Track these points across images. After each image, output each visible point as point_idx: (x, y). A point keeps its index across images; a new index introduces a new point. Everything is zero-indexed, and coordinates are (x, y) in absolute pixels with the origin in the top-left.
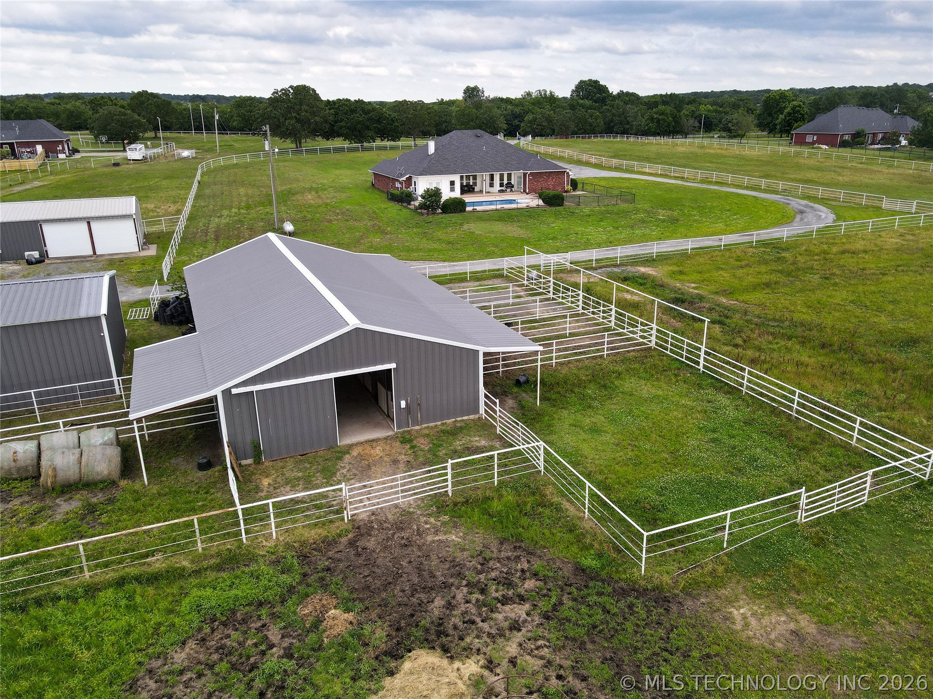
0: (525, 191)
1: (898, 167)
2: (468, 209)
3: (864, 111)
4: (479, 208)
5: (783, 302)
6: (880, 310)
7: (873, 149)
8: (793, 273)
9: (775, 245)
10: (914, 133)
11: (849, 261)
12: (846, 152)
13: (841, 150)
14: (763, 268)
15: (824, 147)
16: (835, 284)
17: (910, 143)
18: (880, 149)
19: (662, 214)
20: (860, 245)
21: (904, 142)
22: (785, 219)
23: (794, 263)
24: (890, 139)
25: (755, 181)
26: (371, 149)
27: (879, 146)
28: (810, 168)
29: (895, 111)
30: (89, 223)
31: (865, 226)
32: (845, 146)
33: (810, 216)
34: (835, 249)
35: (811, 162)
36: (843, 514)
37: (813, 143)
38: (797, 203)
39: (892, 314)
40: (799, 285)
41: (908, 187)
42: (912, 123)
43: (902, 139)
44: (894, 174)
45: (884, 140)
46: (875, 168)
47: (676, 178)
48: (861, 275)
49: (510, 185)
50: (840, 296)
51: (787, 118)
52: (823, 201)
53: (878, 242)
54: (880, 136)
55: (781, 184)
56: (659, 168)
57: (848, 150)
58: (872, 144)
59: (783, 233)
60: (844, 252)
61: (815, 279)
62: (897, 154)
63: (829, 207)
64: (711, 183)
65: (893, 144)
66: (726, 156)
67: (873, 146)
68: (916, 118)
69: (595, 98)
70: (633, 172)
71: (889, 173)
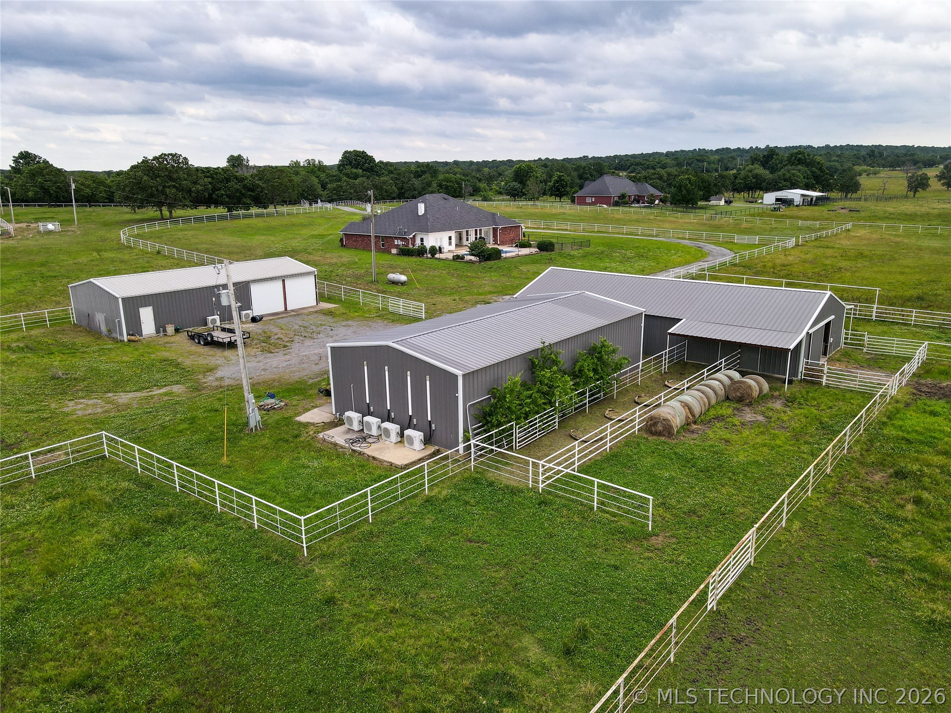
0: (496, 243)
12: (618, 209)
13: (615, 208)
15: (604, 206)
17: (662, 203)
21: (657, 202)
30: (284, 281)
32: (616, 205)
37: (594, 203)
51: (557, 185)
62: (652, 211)
65: (651, 203)
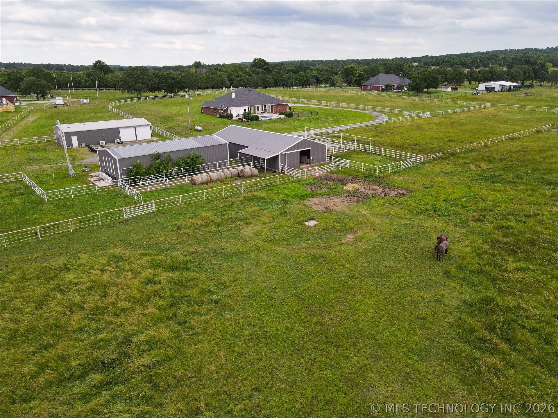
0: (272, 112)
1: (405, 99)
2: (260, 119)
3: (388, 76)
4: (263, 119)
5: (383, 139)
6: (408, 140)
7: (394, 92)
8: (382, 133)
9: (374, 127)
10: (410, 85)
11: (398, 130)
12: (384, 93)
13: (382, 92)
14: (373, 132)
15: (375, 91)
16: (395, 135)
17: (408, 90)
18: (397, 92)
19: (331, 119)
20: (398, 125)
21: (406, 89)
22: (373, 118)
23: (381, 131)
24: (400, 88)
25: (356, 106)
26: (177, 96)
27: (396, 91)
28: (374, 101)
29: (400, 75)
30: (135, 128)
31: (399, 119)
32: (383, 91)
33: (380, 118)
34: (392, 126)
35: (373, 98)
36: (408, 167)
37: (371, 90)
38: (374, 114)
39: (411, 140)
40: (385, 136)
41: (410, 107)
42: (408, 81)
43: (405, 87)
44: (404, 102)
45: (398, 88)
46: (397, 100)
47: (324, 106)
48: (401, 132)
49: (265, 110)
50: (397, 137)
51: (358, 79)
52: (382, 112)
53: (404, 124)
54: (396, 86)
55: (367, 107)
56: (317, 102)
57: (385, 92)
58: (393, 90)
59: (375, 122)
60: (395, 127)
61: (389, 134)
62: (404, 94)
63: (385, 114)
64: (339, 107)
65: (402, 90)
66: (338, 96)
67: (394, 91)
68: (409, 78)
69: (263, 68)
70: (305, 104)
71: (402, 102)
